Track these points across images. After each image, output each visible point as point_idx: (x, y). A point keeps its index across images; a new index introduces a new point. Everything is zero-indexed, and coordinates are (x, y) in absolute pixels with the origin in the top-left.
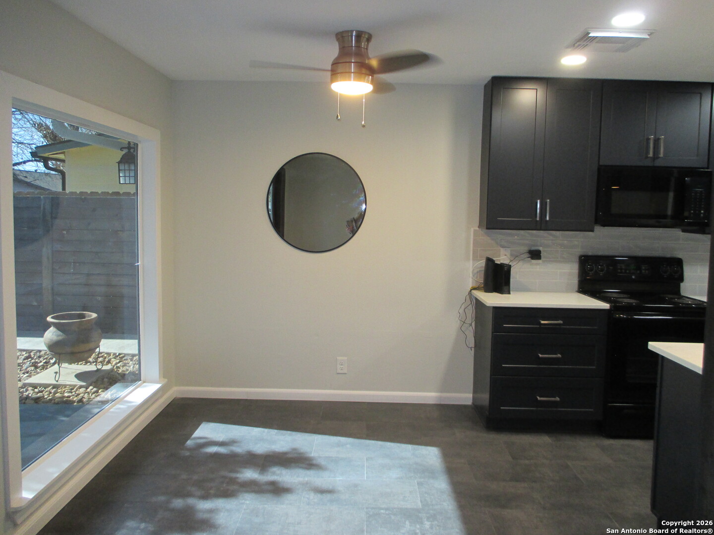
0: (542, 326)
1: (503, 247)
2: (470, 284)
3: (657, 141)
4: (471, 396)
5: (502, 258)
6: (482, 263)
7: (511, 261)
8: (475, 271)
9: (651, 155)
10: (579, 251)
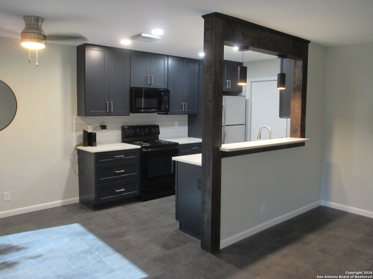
0: (116, 159)
1: (89, 124)
2: (75, 144)
3: (151, 77)
4: (78, 198)
5: (90, 130)
6: (81, 133)
7: (93, 131)
8: (77, 137)
9: (149, 83)
10: (121, 125)
